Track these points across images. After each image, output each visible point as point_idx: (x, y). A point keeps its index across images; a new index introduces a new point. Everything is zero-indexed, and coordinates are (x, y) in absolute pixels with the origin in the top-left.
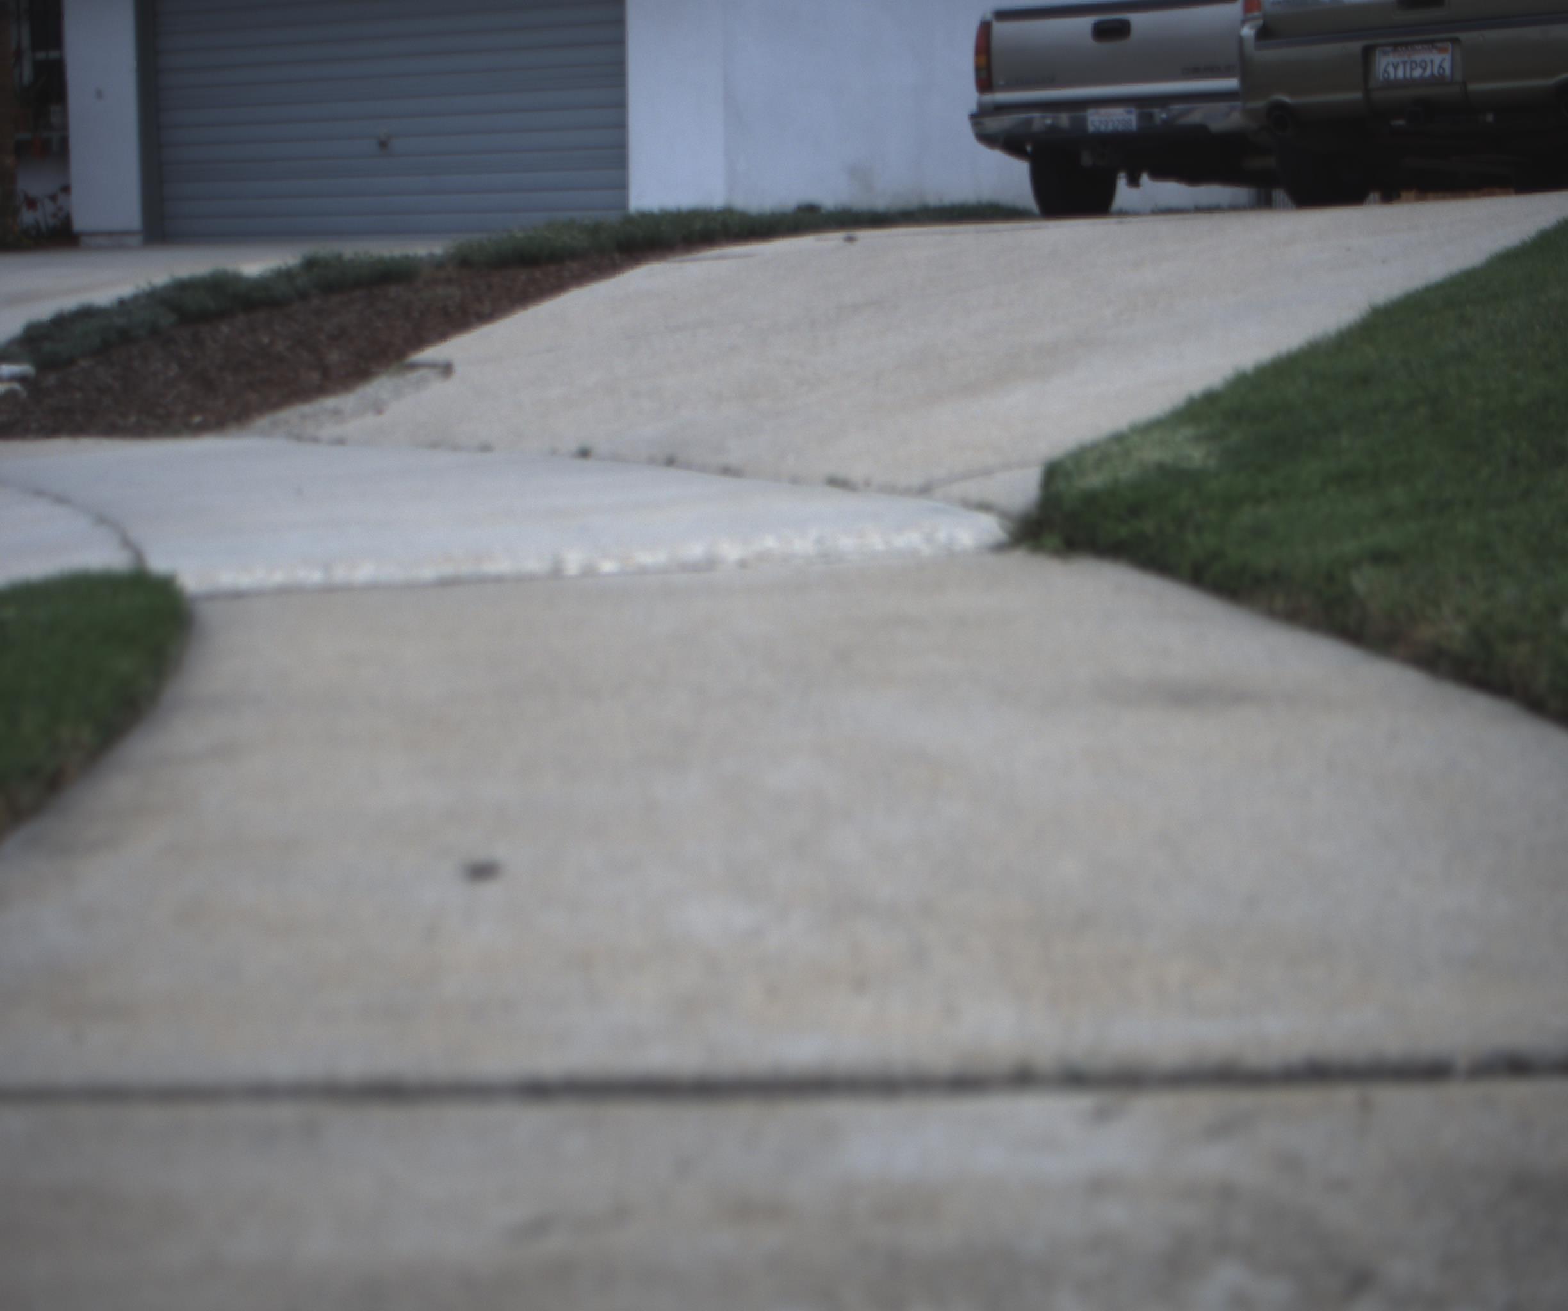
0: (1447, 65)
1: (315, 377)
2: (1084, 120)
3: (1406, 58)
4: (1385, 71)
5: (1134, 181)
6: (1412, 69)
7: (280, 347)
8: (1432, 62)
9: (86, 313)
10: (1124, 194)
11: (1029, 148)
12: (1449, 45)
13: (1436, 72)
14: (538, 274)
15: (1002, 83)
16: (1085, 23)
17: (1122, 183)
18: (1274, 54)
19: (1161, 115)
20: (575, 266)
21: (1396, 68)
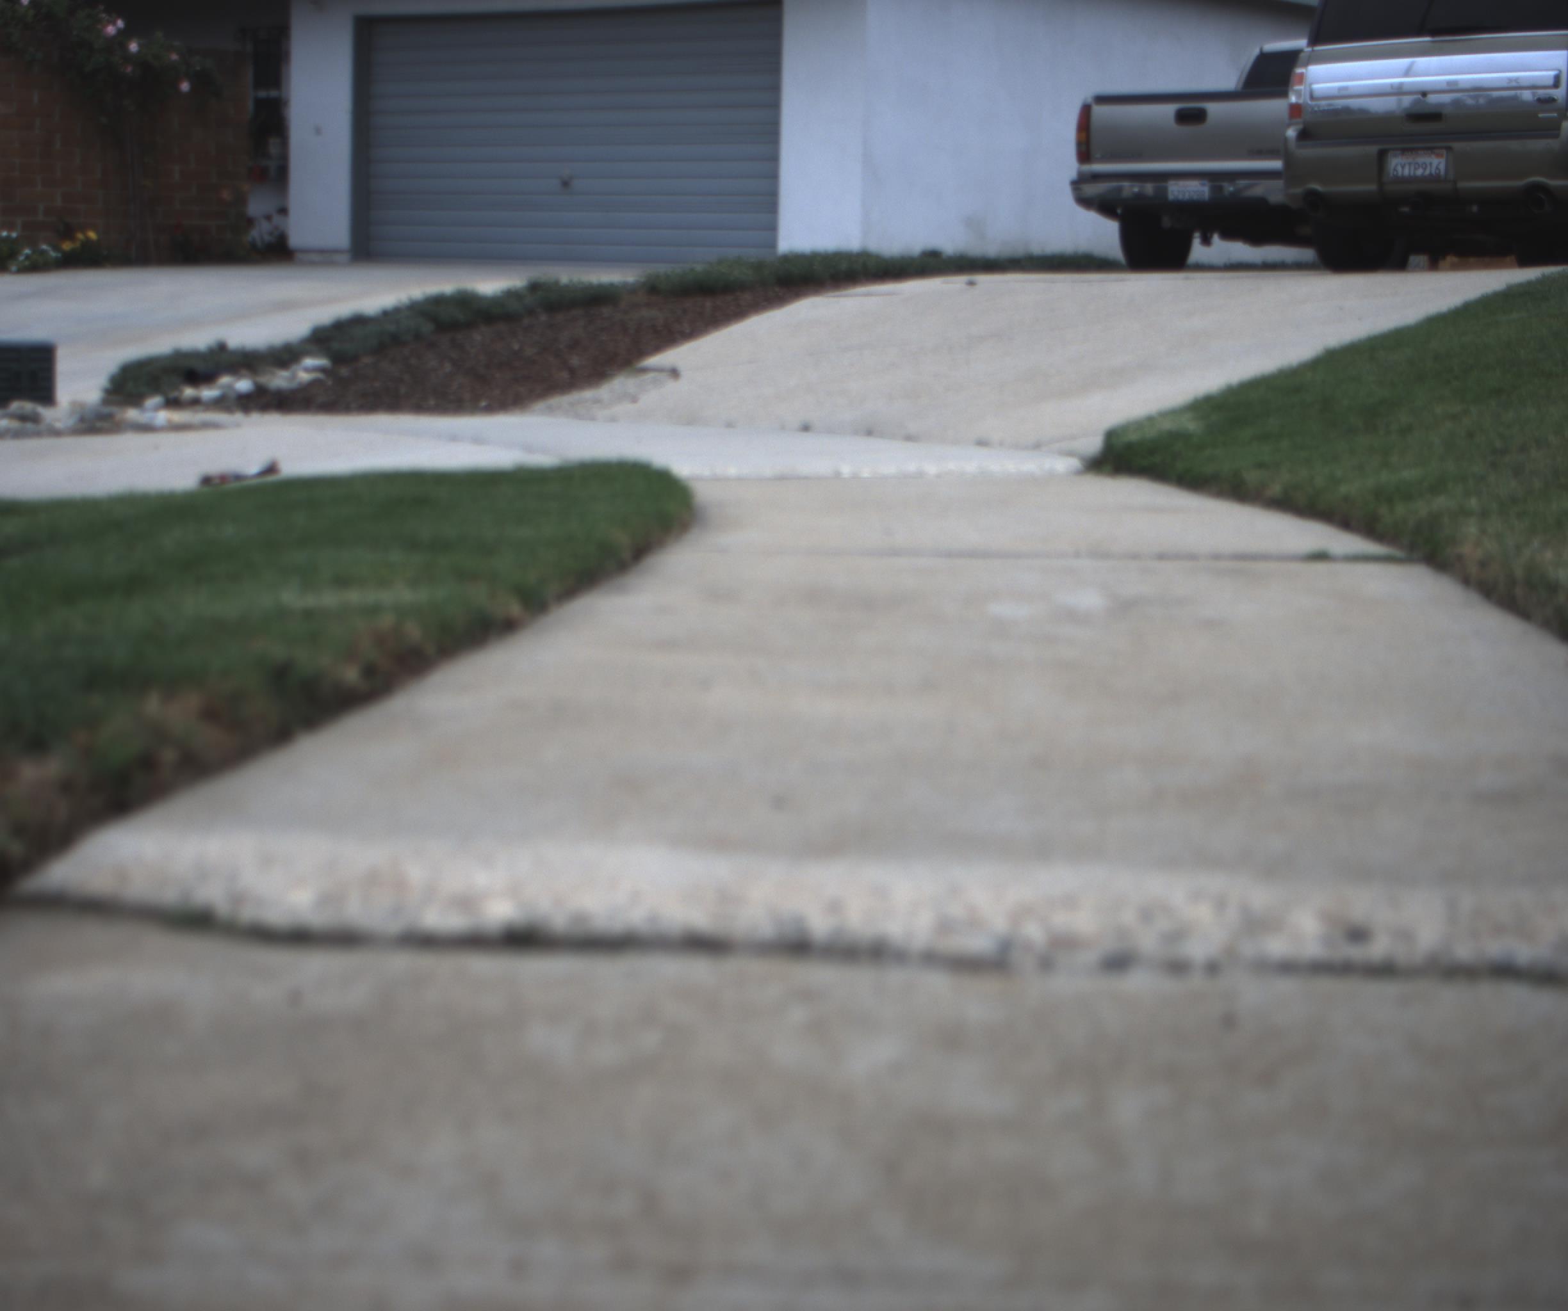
0: (1442, 167)
1: (565, 375)
2: (1165, 189)
3: (1410, 160)
4: (1395, 169)
5: (1206, 241)
6: (1415, 169)
7: (529, 352)
8: (1431, 164)
9: (358, 320)
10: (1198, 251)
11: (1119, 211)
12: (1444, 152)
13: (1433, 172)
15: (1098, 156)
16: (1169, 110)
17: (1196, 243)
18: (1310, 152)
19: (1229, 188)
20: (747, 297)
21: (1403, 167)
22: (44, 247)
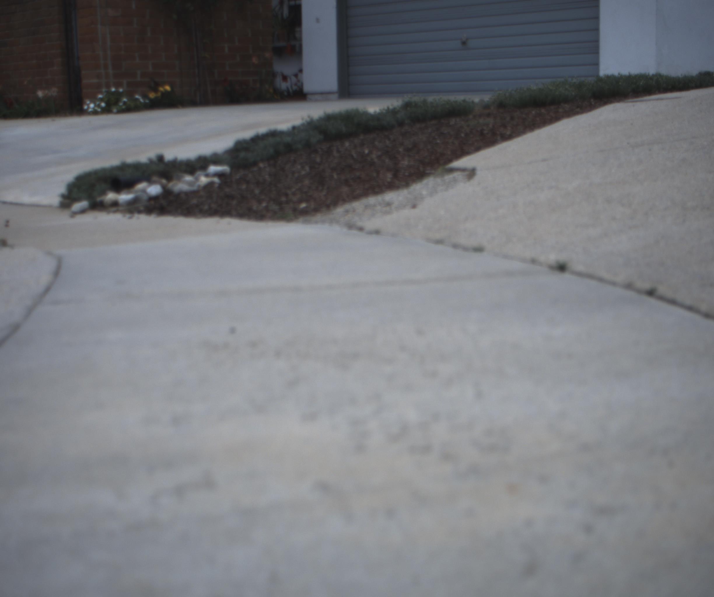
7: (374, 156)
14: (543, 111)
20: (567, 106)
22: (137, 97)
